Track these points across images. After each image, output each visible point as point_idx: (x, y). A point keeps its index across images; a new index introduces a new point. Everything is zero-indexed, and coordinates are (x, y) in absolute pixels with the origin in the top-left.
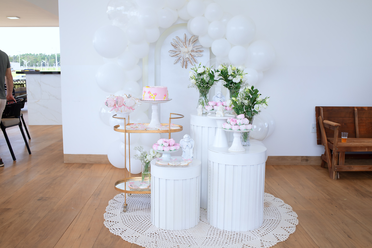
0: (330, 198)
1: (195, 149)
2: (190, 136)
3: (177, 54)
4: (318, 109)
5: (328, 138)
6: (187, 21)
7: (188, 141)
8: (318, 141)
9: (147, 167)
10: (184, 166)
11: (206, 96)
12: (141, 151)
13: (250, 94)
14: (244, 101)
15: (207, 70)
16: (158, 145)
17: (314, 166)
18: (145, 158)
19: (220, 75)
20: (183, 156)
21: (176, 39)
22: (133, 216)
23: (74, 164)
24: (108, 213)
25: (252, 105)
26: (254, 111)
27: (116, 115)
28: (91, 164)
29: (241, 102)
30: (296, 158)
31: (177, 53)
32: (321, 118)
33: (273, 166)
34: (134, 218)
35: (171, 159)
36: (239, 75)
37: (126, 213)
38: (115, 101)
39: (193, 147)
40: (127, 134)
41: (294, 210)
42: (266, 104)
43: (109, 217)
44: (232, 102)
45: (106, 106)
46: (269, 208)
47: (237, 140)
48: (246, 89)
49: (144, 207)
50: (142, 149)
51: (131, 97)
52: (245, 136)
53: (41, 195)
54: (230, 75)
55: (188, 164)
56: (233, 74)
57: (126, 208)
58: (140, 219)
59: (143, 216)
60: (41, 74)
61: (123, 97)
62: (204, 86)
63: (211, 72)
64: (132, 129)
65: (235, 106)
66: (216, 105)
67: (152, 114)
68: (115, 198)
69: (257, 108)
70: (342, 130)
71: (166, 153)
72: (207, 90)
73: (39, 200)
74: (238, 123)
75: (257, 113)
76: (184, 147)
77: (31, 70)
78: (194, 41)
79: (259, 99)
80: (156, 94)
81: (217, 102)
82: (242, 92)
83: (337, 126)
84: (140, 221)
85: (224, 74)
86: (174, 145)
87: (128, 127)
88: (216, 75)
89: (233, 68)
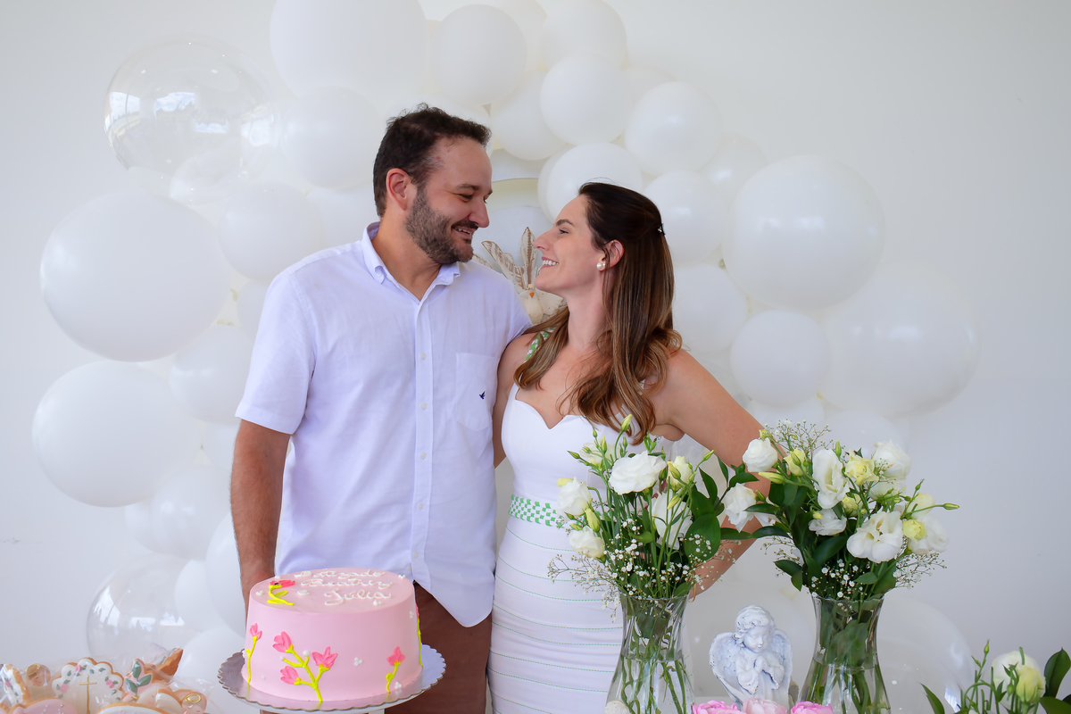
19: (760, 506)
54: (831, 509)
56: (850, 503)
63: (698, 484)
80: (326, 659)
85: (790, 498)
89: (852, 466)
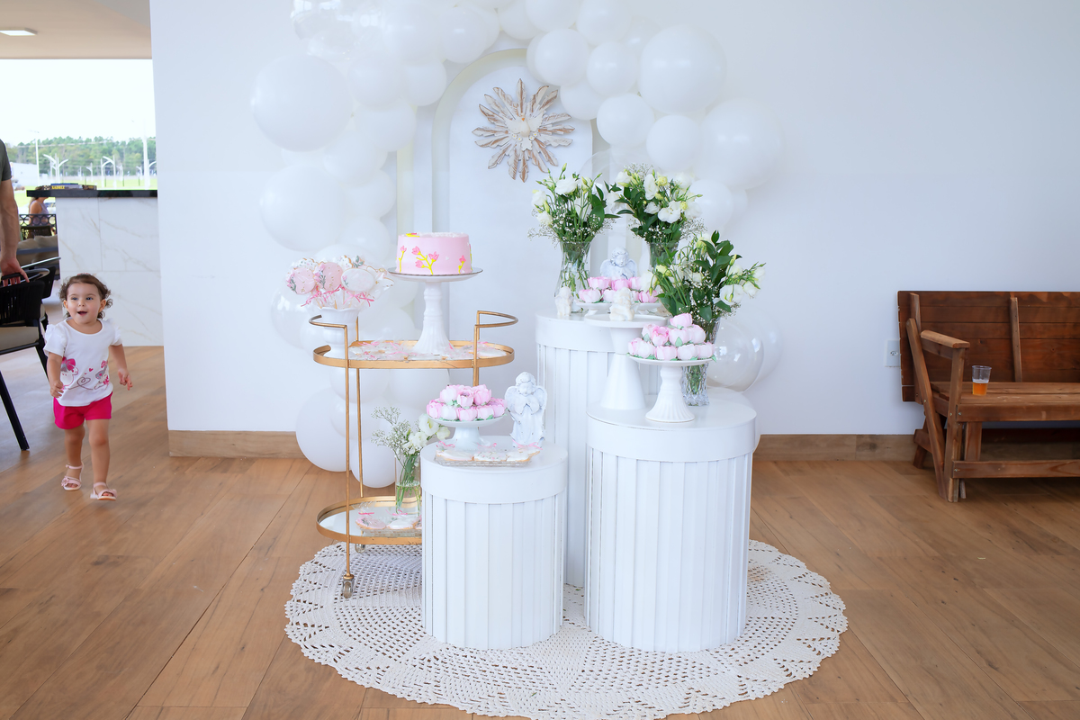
0: (937, 554)
1: (549, 414)
2: (536, 378)
3: (496, 139)
4: (905, 299)
5: (935, 383)
6: (527, 42)
7: (529, 392)
8: (904, 390)
9: (412, 468)
10: (518, 463)
11: (580, 262)
12: (393, 420)
13: (707, 254)
14: (690, 275)
15: (585, 187)
16: (442, 404)
17: (895, 465)
18: (403, 441)
19: (621, 200)
20: (513, 435)
21: (495, 96)
22: (371, 610)
23: (198, 458)
24: (299, 601)
25: (714, 286)
26: (721, 304)
27: (320, 316)
28: (250, 461)
29: (681, 278)
30: (840, 440)
31: (498, 136)
32: (913, 324)
33: (775, 462)
34: (373, 613)
35: (479, 444)
36: (677, 200)
37: (351, 601)
38: (316, 277)
39: (543, 408)
40: (353, 372)
41: (835, 589)
42: (755, 285)
43: (301, 612)
44: (655, 279)
45: (290, 290)
46: (763, 584)
47: (670, 387)
48: (696, 240)
49: (402, 582)
50: (395, 415)
51: (362, 263)
52: (695, 376)
53: (102, 551)
54: (651, 200)
55: (529, 459)
56: (659, 197)
57: (349, 585)
58: (391, 616)
59: (401, 610)
60: (100, 199)
61: (340, 264)
62: (575, 233)
63: (594, 191)
64: (366, 357)
65: (665, 289)
66: (610, 287)
67: (425, 313)
68: (317, 557)
69: (729, 295)
70: (973, 358)
71: (465, 427)
72: (584, 245)
73: (97, 563)
74: (673, 340)
75: (728, 309)
76: (519, 409)
77: (71, 187)
78: (545, 101)
79: (735, 269)
80: (435, 257)
81: (614, 279)
82: (685, 251)
83: (960, 348)
84: (391, 624)
85: (633, 196)
86: (487, 404)
87: (354, 351)
88: (611, 199)
89: (660, 180)
